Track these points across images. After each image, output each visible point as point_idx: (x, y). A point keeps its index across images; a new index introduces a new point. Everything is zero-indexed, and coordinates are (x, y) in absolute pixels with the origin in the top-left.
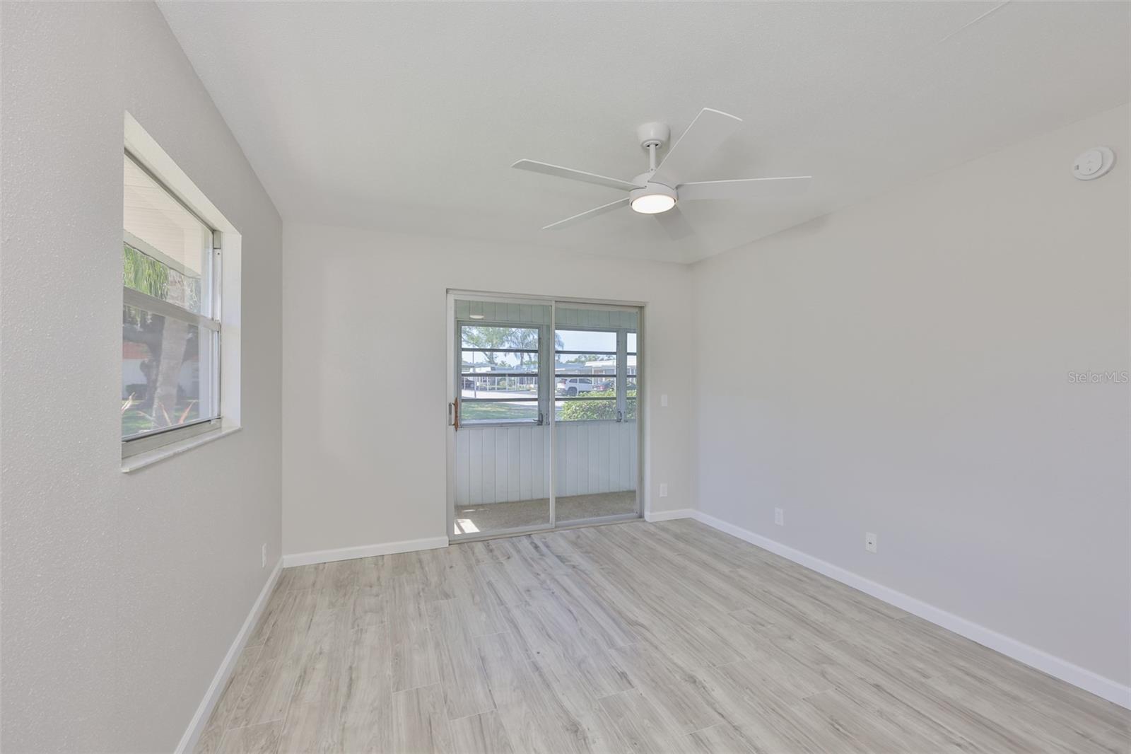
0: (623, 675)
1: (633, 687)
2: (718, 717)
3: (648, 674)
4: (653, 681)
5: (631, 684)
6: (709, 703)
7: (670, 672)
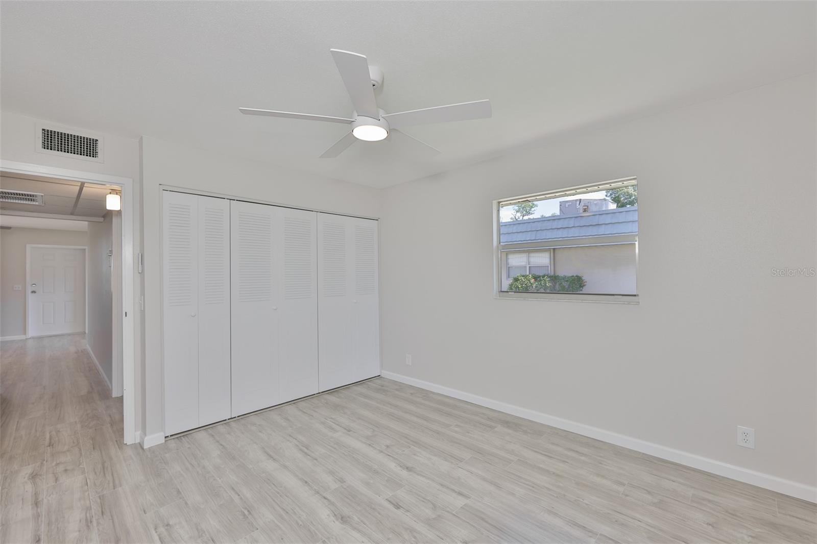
0: (398, 507)
1: (387, 499)
2: (328, 496)
3: (379, 514)
4: (374, 509)
5: (390, 501)
6: (333, 504)
7: (362, 521)
